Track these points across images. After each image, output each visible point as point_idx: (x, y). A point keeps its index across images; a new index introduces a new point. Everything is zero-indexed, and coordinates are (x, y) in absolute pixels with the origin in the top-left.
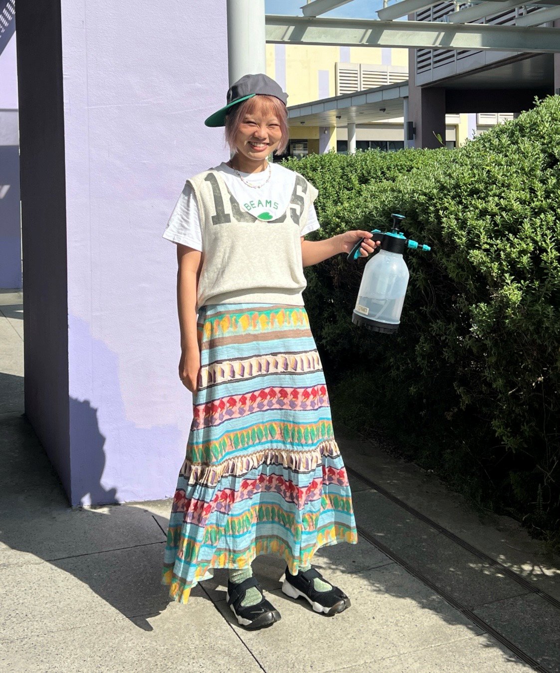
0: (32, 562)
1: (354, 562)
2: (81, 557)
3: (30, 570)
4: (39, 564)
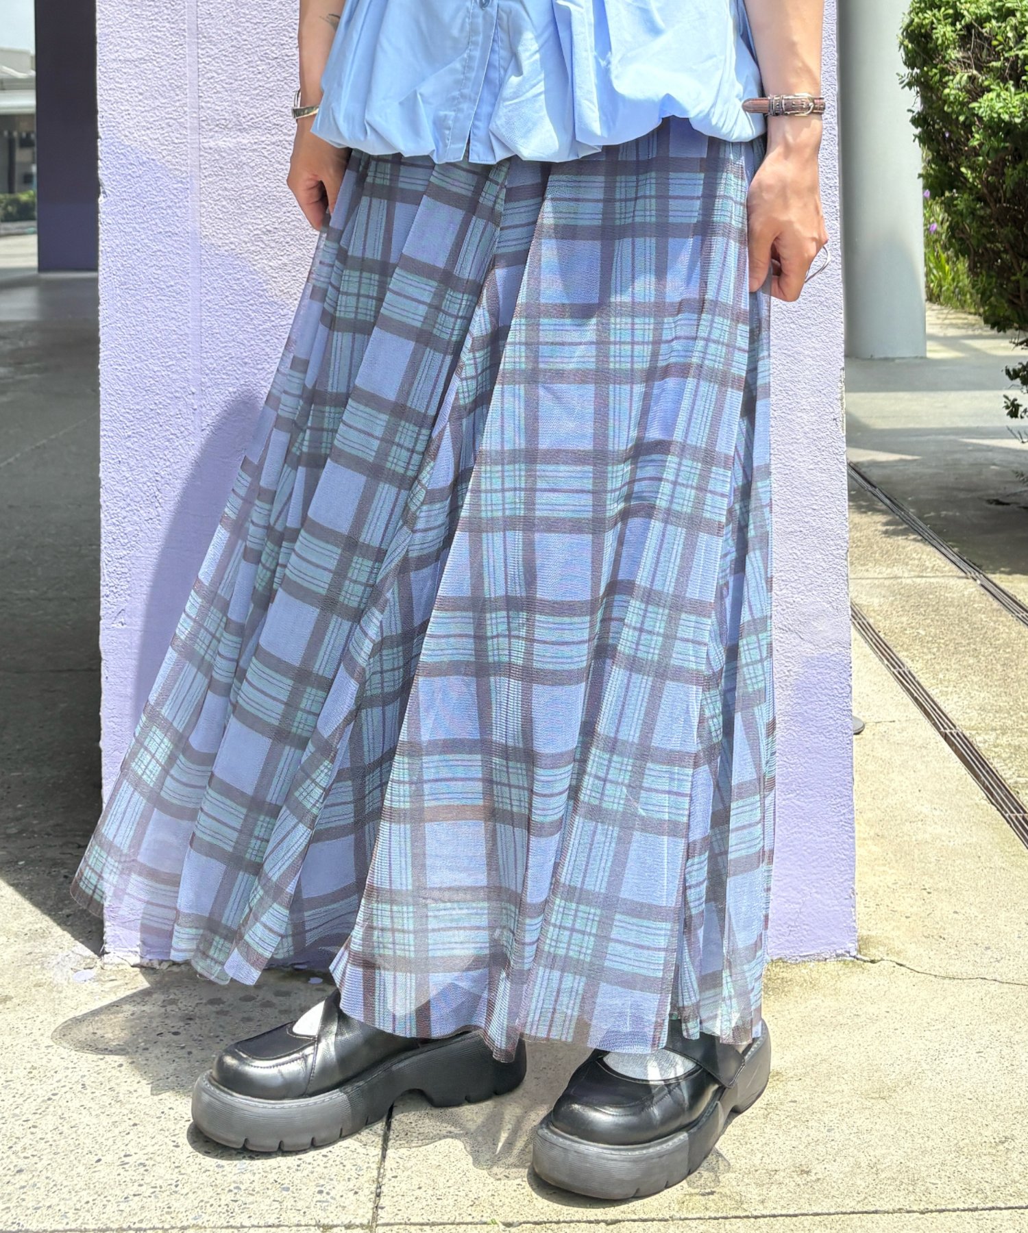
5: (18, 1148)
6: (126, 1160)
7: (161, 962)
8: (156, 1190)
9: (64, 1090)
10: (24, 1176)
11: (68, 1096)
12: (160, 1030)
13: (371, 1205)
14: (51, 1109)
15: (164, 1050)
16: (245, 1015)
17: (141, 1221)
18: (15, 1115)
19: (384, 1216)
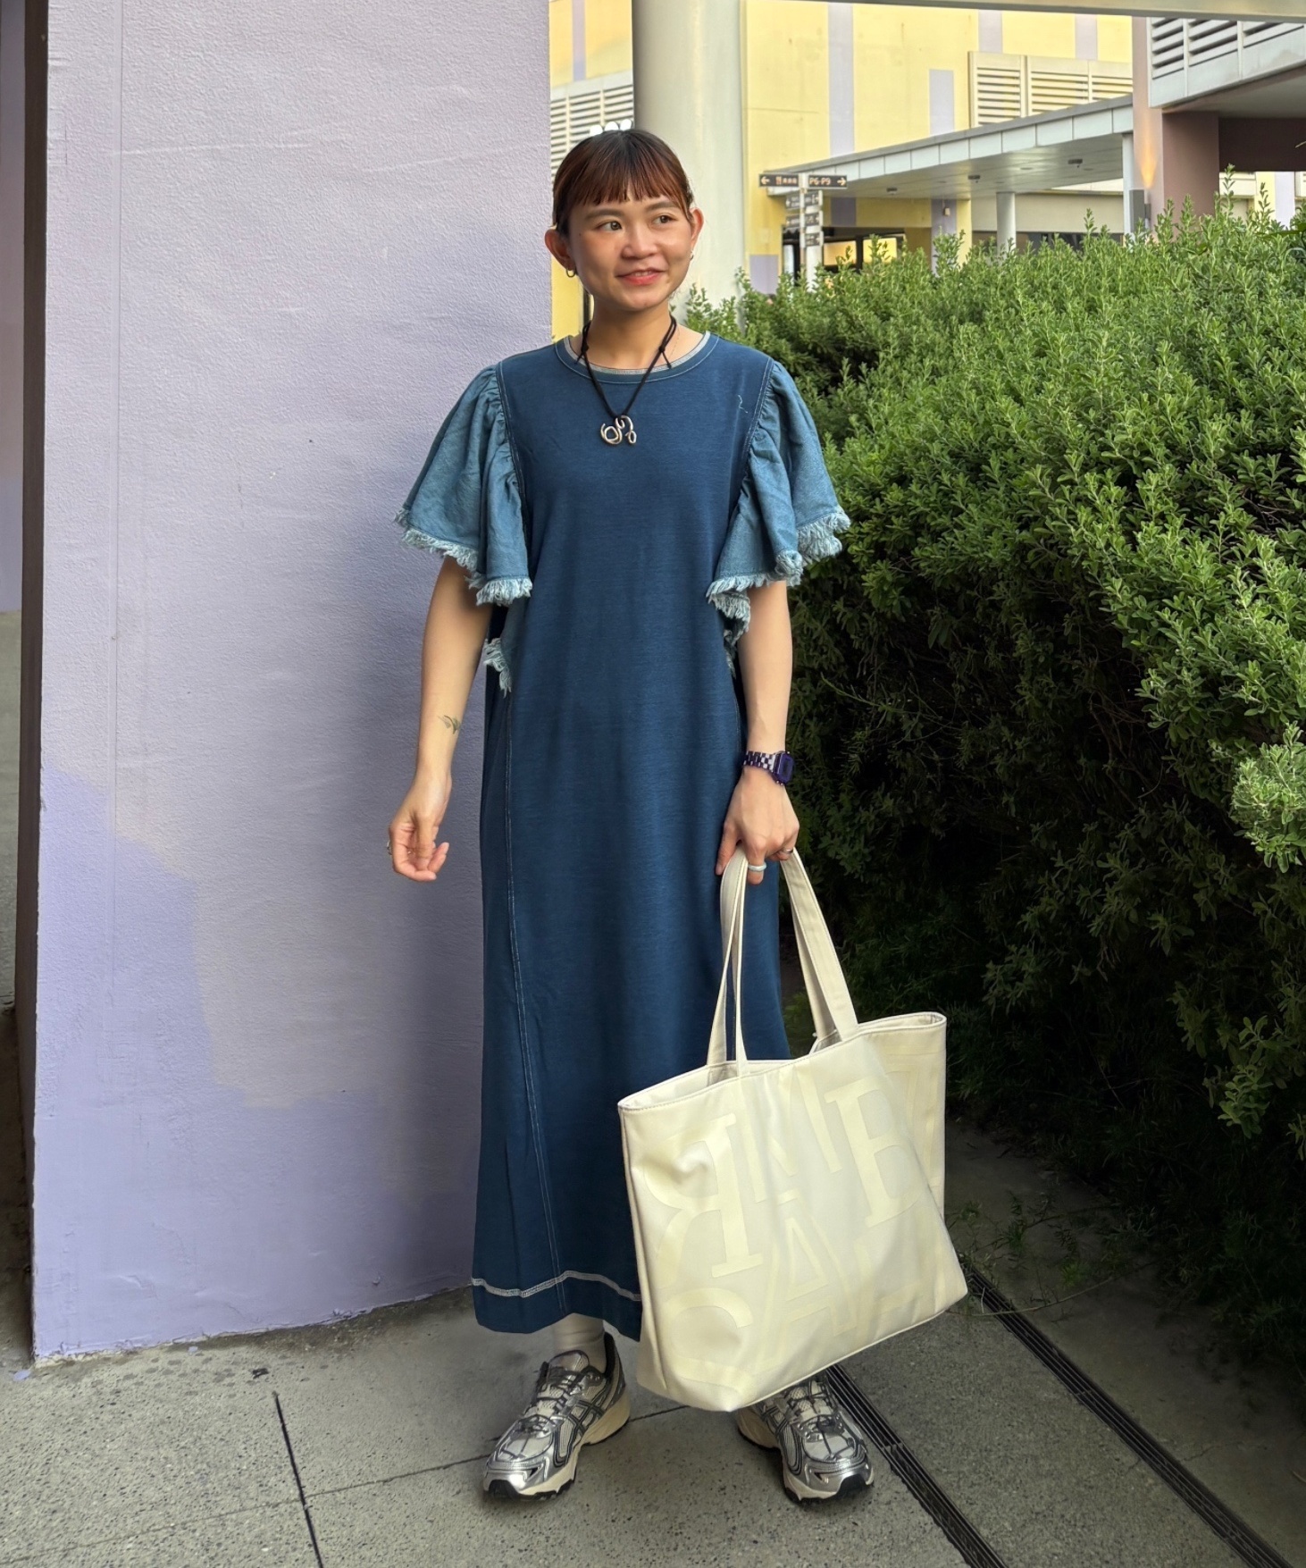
5: (44, 1498)
6: (124, 1491)
7: (77, 1355)
8: (154, 1506)
9: (53, 1456)
10: (59, 1515)
11: (59, 1459)
12: (100, 1403)
13: (296, 1487)
14: (52, 1470)
15: (111, 1417)
16: (156, 1382)
17: (154, 1525)
18: (28, 1479)
19: (308, 1491)
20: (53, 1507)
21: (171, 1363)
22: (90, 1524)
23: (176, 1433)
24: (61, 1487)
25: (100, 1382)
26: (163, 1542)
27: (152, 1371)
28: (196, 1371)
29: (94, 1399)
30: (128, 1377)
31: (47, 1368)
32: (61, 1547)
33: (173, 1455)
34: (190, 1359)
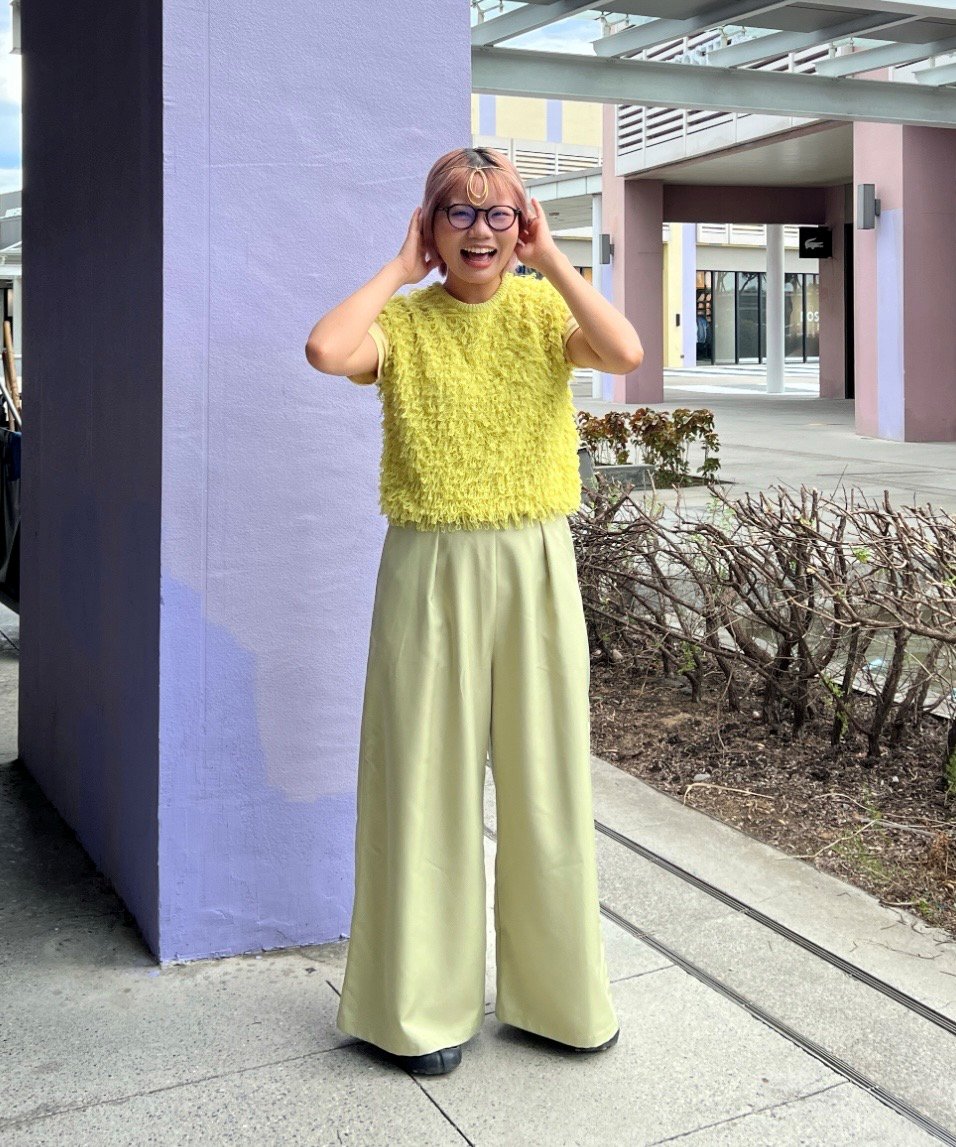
0: (104, 1099)
1: (765, 1080)
2: (204, 1083)
3: (104, 1119)
4: (120, 1103)
6: (259, 1038)
7: (186, 962)
9: (201, 1019)
10: (224, 1053)
11: (206, 1021)
12: (216, 989)
14: (205, 1027)
18: (192, 1033)
20: (219, 1048)
21: (250, 965)
22: (247, 1057)
23: (276, 1004)
24: (217, 1036)
25: (209, 977)
26: (302, 1065)
27: (239, 970)
28: (268, 970)
29: (211, 987)
30: (226, 974)
31: (169, 969)
32: (236, 1070)
33: (281, 1017)
34: (260, 963)
